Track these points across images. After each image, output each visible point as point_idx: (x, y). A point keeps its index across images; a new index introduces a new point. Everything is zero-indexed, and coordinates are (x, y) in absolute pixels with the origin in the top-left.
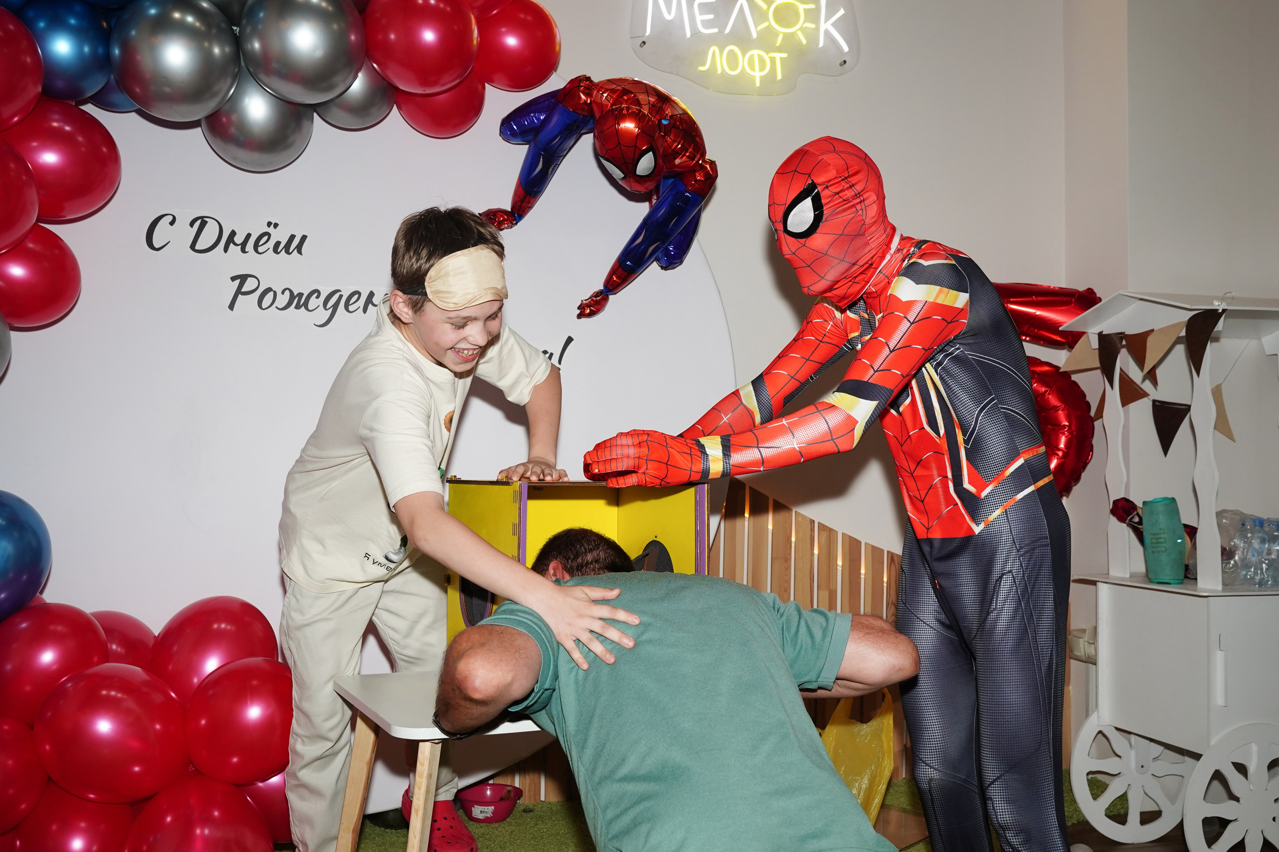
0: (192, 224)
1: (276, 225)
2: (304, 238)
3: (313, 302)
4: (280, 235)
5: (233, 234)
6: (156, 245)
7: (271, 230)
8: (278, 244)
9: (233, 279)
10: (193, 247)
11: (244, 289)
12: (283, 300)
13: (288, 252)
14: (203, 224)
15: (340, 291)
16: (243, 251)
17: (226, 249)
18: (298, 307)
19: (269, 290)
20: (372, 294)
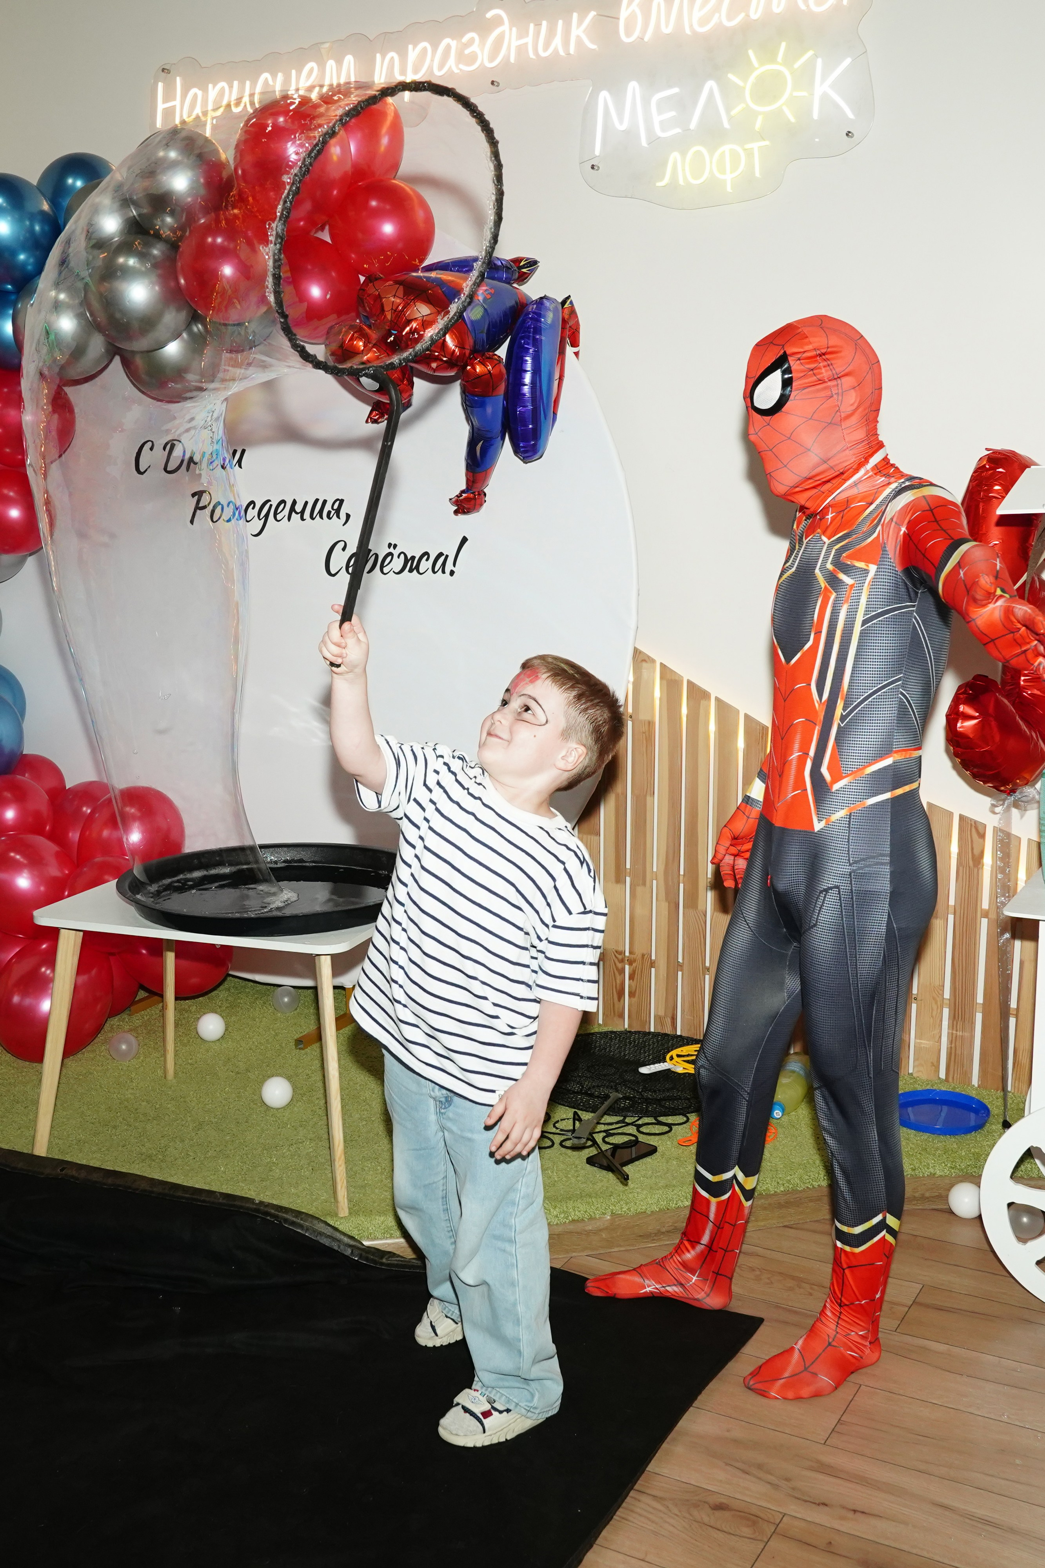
0: (165, 448)
3: (250, 513)
6: (141, 469)
9: (193, 495)
10: (165, 470)
11: (201, 505)
12: (228, 513)
14: (172, 447)
15: (270, 501)
18: (239, 518)
20: (296, 502)
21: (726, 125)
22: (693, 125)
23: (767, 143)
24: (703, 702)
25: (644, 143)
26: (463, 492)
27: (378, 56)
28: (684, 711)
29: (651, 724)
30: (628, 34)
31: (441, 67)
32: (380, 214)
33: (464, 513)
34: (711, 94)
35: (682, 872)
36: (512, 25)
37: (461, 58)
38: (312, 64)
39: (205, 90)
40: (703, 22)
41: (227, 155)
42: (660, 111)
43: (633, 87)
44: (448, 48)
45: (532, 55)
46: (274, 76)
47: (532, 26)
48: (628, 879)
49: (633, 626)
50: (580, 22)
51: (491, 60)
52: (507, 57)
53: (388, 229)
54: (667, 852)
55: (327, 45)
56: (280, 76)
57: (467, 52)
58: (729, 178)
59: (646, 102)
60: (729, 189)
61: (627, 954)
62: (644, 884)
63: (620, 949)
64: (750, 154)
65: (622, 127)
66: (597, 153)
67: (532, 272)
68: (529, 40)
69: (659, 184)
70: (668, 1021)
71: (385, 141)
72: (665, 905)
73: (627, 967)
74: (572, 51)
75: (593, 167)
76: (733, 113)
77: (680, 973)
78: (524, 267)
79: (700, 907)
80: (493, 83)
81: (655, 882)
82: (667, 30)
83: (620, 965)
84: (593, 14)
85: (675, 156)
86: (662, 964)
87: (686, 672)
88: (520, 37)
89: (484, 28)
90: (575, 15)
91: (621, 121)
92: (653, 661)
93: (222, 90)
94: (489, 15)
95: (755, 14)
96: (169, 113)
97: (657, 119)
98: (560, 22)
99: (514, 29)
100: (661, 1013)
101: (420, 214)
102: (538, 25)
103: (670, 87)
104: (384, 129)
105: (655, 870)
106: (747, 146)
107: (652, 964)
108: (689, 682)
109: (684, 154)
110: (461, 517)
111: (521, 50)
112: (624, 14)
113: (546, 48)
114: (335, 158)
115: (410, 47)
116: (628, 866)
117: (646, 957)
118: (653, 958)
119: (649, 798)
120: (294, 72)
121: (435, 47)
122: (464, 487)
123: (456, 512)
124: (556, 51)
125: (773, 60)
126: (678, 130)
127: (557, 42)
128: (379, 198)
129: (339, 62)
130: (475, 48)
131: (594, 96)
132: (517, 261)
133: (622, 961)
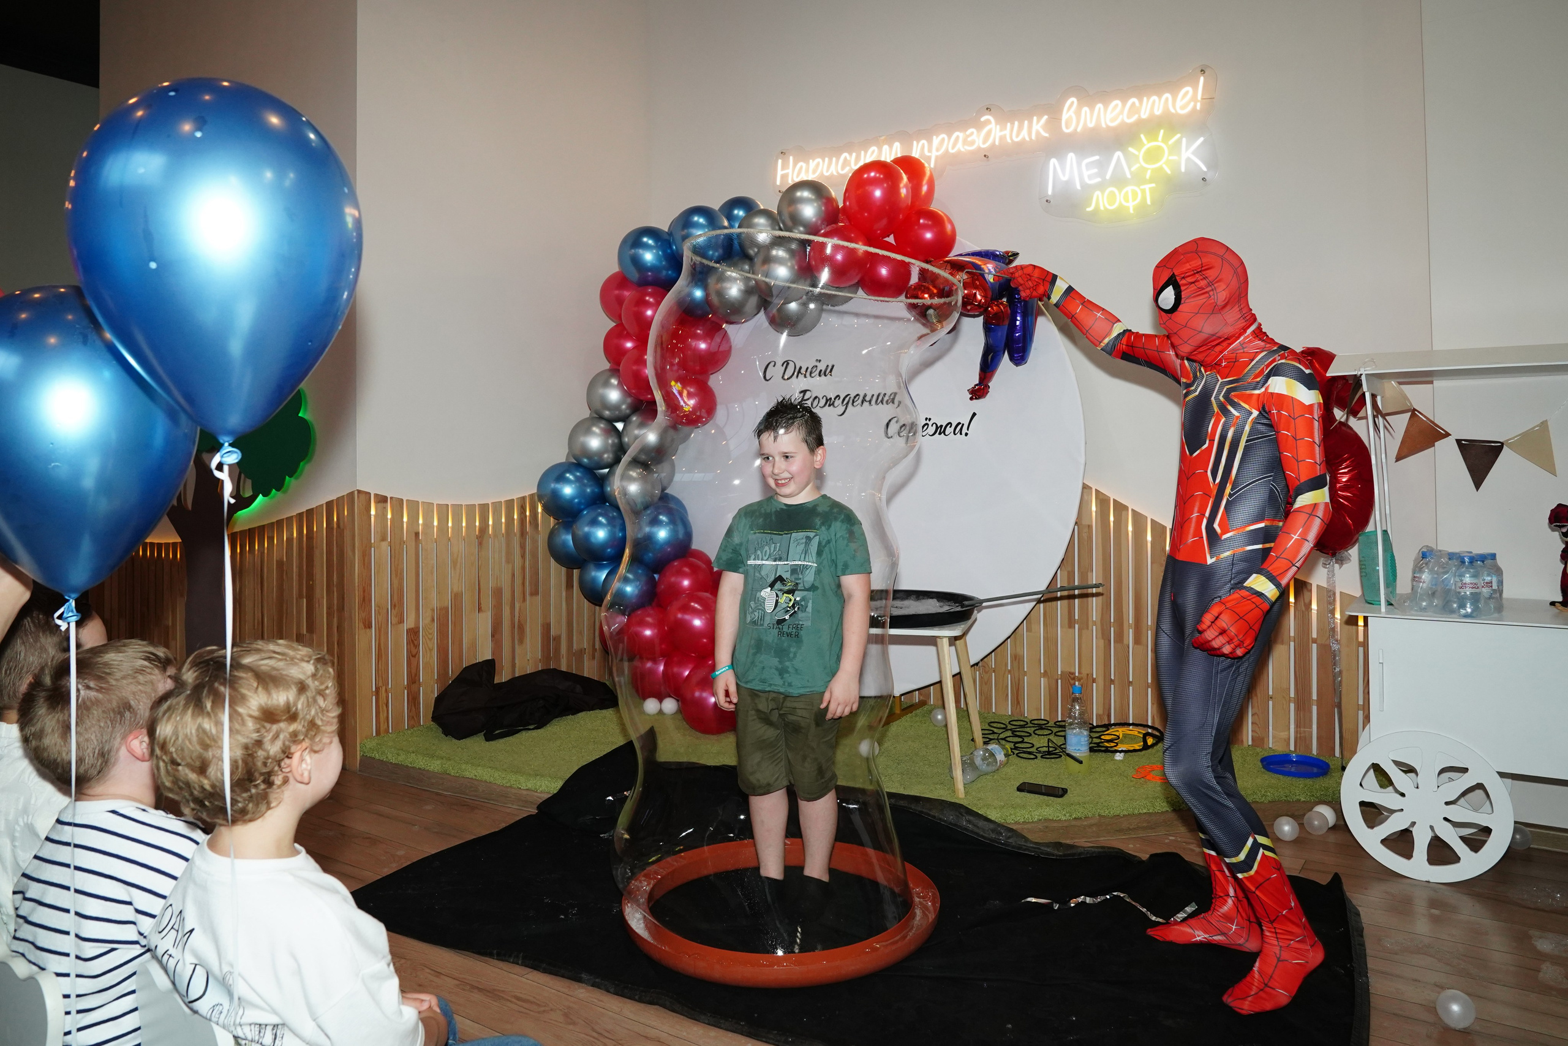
0: (783, 365)
1: (820, 361)
2: (833, 366)
3: (838, 402)
4: (822, 366)
5: (800, 368)
6: (768, 378)
7: (818, 364)
8: (821, 370)
9: (801, 392)
10: (783, 377)
11: (806, 398)
12: (823, 402)
13: (825, 376)
14: (788, 364)
15: (849, 395)
16: (805, 376)
17: (797, 376)
18: (830, 405)
19: (816, 397)
20: (865, 396)
21: (1129, 176)
22: (1108, 177)
23: (1153, 185)
24: (1124, 513)
25: (1079, 187)
26: (977, 385)
27: (915, 143)
28: (1112, 518)
29: (1090, 527)
30: (1067, 128)
31: (953, 148)
32: (926, 227)
33: (976, 399)
34: (1119, 158)
35: (1112, 621)
36: (996, 124)
37: (965, 142)
38: (874, 148)
39: (808, 163)
40: (1112, 120)
41: (838, 194)
42: (1087, 169)
43: (1071, 156)
44: (958, 137)
45: (1009, 140)
46: (851, 155)
47: (1009, 124)
48: (1077, 626)
49: (1083, 461)
50: (1038, 122)
51: (984, 143)
52: (994, 141)
53: (928, 235)
54: (1102, 608)
55: (883, 138)
56: (854, 155)
57: (969, 139)
58: (1131, 205)
59: (1079, 165)
60: (1132, 211)
61: (1077, 674)
62: (1088, 628)
63: (1073, 671)
64: (1143, 191)
65: (1064, 178)
66: (1050, 192)
67: (1015, 258)
68: (1007, 132)
69: (1088, 209)
70: (1106, 718)
71: (925, 188)
72: (1102, 642)
73: (1077, 683)
74: (1033, 137)
75: (1047, 201)
76: (1133, 169)
77: (1112, 686)
78: (1011, 256)
79: (1125, 642)
80: (985, 156)
81: (1094, 627)
82: (1091, 125)
83: (1072, 682)
84: (1046, 117)
85: (1097, 193)
86: (1101, 681)
87: (1112, 495)
88: (1001, 130)
89: (979, 126)
90: (1035, 118)
91: (1064, 175)
92: (1091, 488)
93: (818, 164)
94: (983, 119)
95: (1144, 115)
96: (784, 177)
97: (1086, 174)
98: (1026, 122)
99: (998, 127)
100: (1101, 712)
101: (949, 227)
102: (1013, 124)
103: (1093, 155)
104: (925, 182)
105: (1094, 619)
106: (1142, 187)
107: (1094, 681)
108: (1115, 500)
109: (1103, 192)
110: (975, 401)
111: (1002, 138)
112: (1065, 116)
113: (1017, 136)
114: (903, 195)
115: (935, 137)
116: (1077, 618)
117: (1089, 675)
118: (1094, 676)
119: (1089, 574)
120: (863, 152)
121: (950, 137)
122: (978, 382)
123: (971, 399)
124: (1024, 139)
125: (1156, 139)
126: (1099, 180)
127: (1024, 134)
128: (925, 218)
129: (891, 147)
130: (974, 137)
131: (1047, 163)
132: (1007, 253)
133: (1074, 679)
